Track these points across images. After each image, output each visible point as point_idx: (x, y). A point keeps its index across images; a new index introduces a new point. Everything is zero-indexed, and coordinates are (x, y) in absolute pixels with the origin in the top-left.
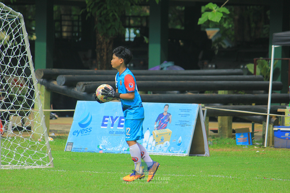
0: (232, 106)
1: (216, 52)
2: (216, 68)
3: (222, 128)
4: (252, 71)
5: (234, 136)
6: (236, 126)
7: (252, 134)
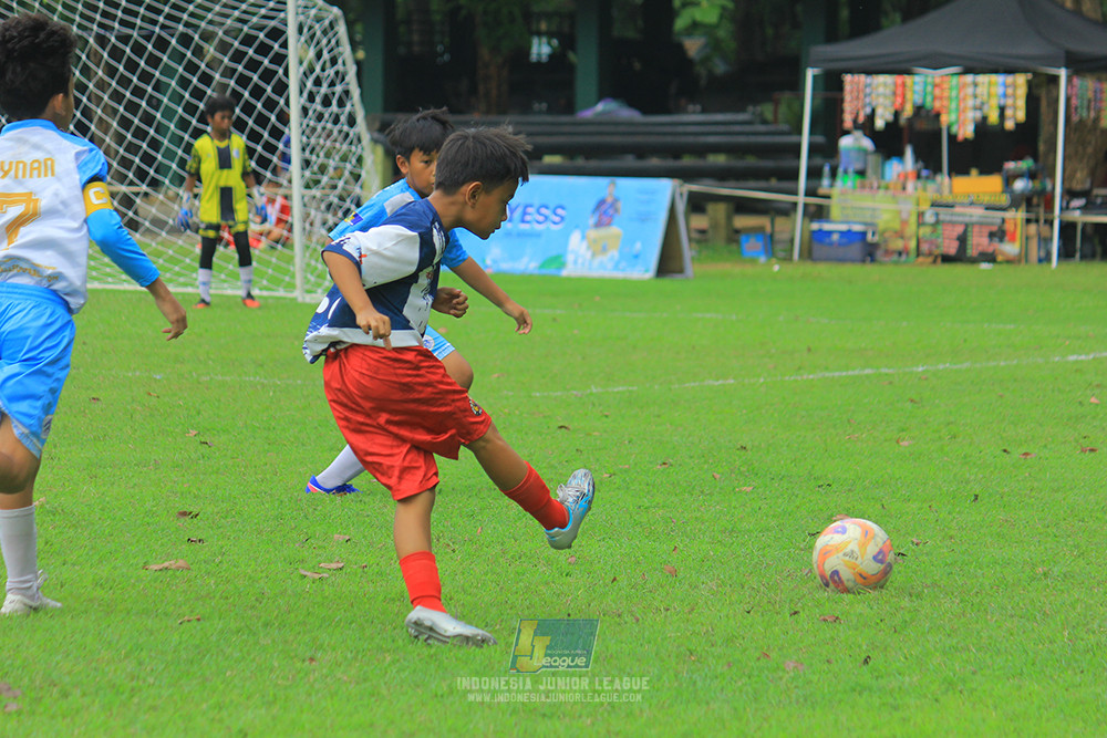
0: (733, 183)
1: (703, 82)
2: (704, 111)
3: (715, 226)
4: (769, 115)
5: (737, 242)
6: (741, 222)
7: (772, 236)
